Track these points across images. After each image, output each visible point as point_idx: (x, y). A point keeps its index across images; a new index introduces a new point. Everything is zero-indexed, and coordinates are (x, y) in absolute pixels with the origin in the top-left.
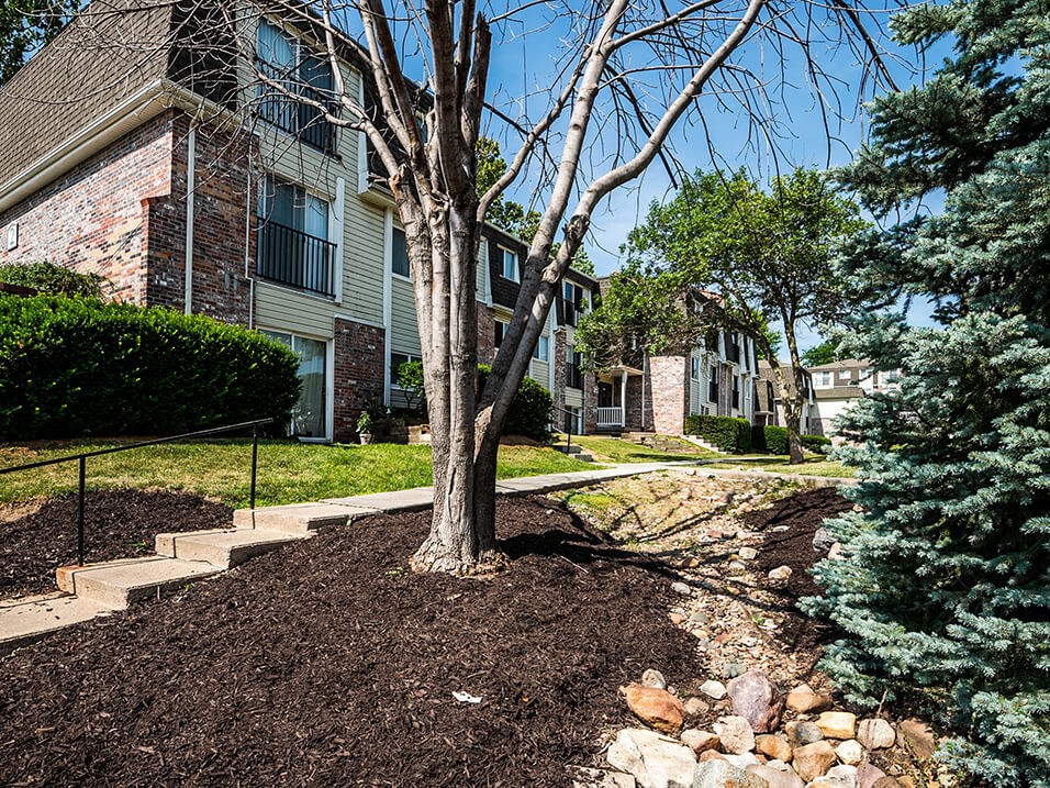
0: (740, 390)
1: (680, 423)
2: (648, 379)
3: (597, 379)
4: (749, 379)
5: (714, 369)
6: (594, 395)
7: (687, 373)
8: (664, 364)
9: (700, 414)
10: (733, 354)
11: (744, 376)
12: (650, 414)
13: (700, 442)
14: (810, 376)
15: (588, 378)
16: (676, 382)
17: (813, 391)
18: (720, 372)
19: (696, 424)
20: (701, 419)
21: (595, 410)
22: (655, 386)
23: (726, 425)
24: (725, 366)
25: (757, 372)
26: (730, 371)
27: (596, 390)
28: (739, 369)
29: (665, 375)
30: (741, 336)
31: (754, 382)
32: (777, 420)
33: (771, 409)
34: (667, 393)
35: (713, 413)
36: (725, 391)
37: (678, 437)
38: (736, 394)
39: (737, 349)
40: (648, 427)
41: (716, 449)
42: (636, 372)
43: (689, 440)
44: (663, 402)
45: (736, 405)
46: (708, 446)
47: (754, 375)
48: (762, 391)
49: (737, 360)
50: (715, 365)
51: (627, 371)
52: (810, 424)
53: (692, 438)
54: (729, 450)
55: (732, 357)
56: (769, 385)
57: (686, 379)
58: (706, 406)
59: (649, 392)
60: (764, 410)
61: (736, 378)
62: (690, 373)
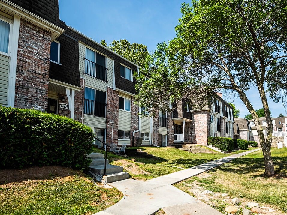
0: (228, 127)
1: (206, 140)
2: (194, 123)
3: (174, 123)
4: (231, 123)
5: (219, 119)
6: (172, 129)
7: (208, 120)
8: (199, 117)
9: (214, 136)
10: (226, 114)
11: (229, 122)
12: (195, 136)
13: (213, 148)
14: (250, 122)
15: (169, 123)
16: (204, 124)
17: (251, 127)
18: (221, 120)
19: (212, 140)
20: (214, 138)
21: (173, 135)
22: (196, 126)
23: (224, 141)
24: (223, 118)
25: (234, 121)
26: (225, 120)
27: (173, 127)
28: (228, 120)
29: (200, 121)
30: (228, 108)
31: (233, 124)
32: (240, 136)
33: (238, 133)
34: (201, 128)
35: (219, 136)
36: (223, 127)
37: (205, 146)
38: (227, 128)
39: (227, 112)
40: (194, 142)
41: (220, 151)
42: (189, 120)
43: (209, 147)
44: (199, 132)
45: (227, 132)
46: (216, 150)
47: (233, 122)
48: (235, 127)
49: (227, 116)
50: (219, 118)
51: (185, 120)
52: (250, 137)
53: (211, 146)
54: (225, 151)
55: (225, 115)
56: (237, 125)
57: (208, 123)
58: (216, 133)
59: (194, 128)
60: (236, 133)
61: (227, 123)
62: (209, 121)
